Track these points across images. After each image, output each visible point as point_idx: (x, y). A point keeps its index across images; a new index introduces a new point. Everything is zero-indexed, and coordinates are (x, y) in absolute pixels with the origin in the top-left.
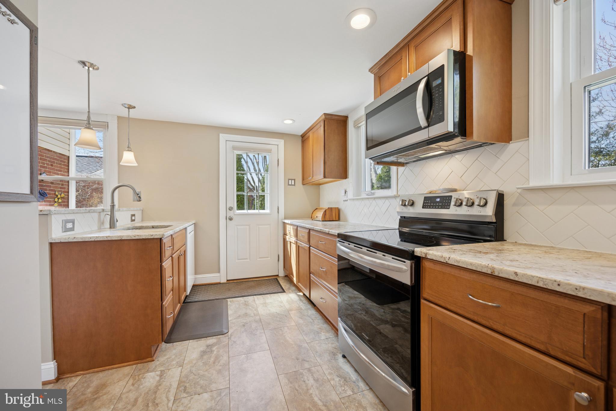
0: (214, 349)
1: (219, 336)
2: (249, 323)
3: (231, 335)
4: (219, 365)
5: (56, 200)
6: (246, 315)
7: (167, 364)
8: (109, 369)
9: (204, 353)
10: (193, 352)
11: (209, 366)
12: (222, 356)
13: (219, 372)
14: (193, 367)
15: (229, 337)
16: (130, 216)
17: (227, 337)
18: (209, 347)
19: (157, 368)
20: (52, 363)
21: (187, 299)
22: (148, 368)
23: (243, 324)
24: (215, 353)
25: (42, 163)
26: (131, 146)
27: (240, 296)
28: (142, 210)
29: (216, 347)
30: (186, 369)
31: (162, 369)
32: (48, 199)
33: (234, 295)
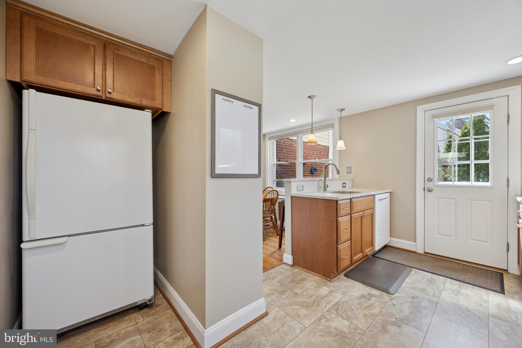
0: (373, 299)
1: (383, 293)
2: (420, 299)
3: (394, 298)
4: (369, 311)
5: (322, 173)
6: (423, 290)
7: (337, 289)
8: (310, 273)
9: (363, 296)
10: (357, 291)
11: (361, 307)
12: (375, 308)
13: (365, 316)
14: (351, 300)
15: (392, 298)
16: (342, 184)
17: (390, 298)
18: (370, 295)
19: (331, 287)
20: (291, 256)
21: (376, 254)
22: (326, 284)
23: (414, 296)
24: (372, 302)
25: (312, 152)
26: (342, 137)
27: (430, 271)
28: (352, 180)
29: (375, 298)
30: (345, 299)
31: (333, 289)
32: (318, 173)
33: (423, 268)
